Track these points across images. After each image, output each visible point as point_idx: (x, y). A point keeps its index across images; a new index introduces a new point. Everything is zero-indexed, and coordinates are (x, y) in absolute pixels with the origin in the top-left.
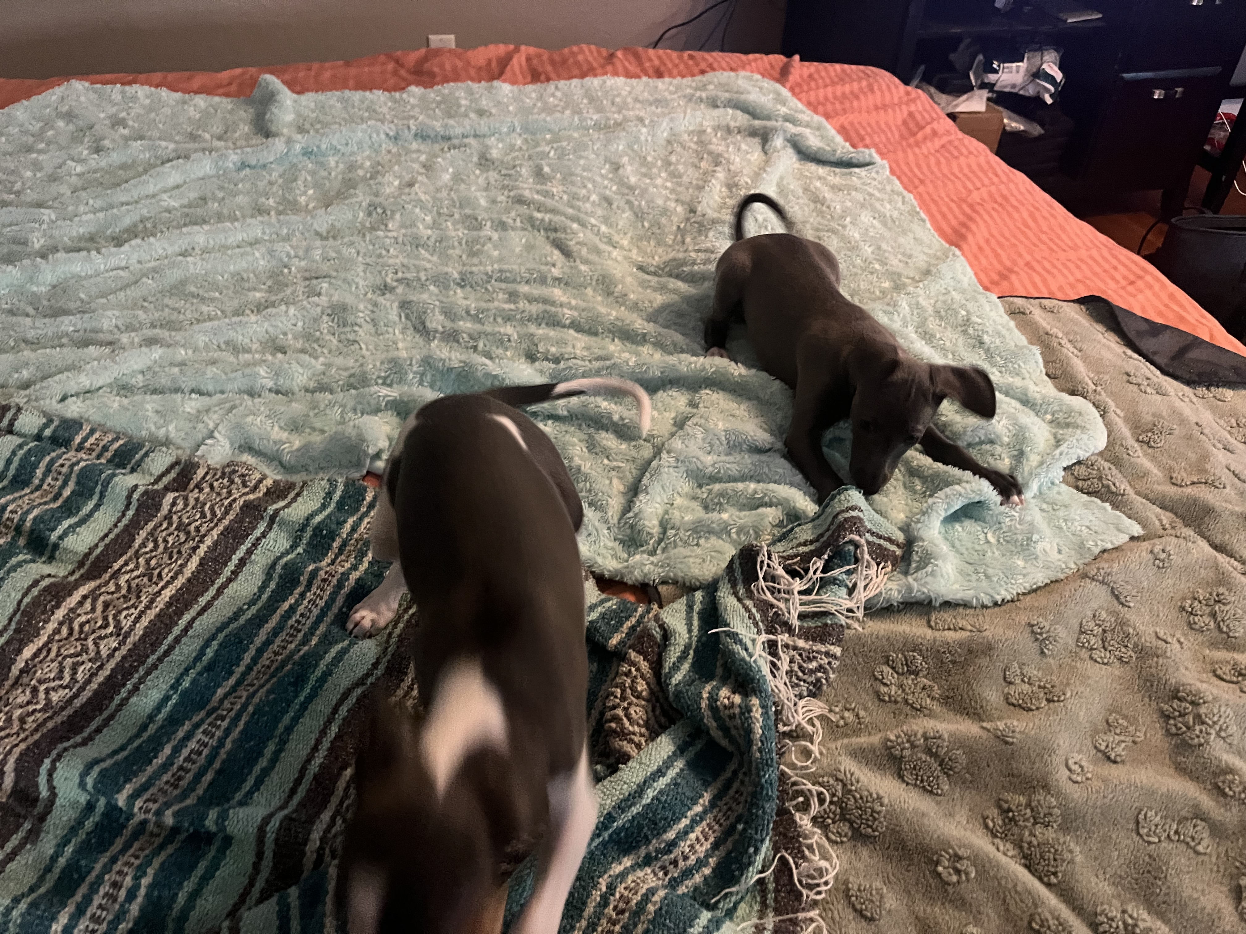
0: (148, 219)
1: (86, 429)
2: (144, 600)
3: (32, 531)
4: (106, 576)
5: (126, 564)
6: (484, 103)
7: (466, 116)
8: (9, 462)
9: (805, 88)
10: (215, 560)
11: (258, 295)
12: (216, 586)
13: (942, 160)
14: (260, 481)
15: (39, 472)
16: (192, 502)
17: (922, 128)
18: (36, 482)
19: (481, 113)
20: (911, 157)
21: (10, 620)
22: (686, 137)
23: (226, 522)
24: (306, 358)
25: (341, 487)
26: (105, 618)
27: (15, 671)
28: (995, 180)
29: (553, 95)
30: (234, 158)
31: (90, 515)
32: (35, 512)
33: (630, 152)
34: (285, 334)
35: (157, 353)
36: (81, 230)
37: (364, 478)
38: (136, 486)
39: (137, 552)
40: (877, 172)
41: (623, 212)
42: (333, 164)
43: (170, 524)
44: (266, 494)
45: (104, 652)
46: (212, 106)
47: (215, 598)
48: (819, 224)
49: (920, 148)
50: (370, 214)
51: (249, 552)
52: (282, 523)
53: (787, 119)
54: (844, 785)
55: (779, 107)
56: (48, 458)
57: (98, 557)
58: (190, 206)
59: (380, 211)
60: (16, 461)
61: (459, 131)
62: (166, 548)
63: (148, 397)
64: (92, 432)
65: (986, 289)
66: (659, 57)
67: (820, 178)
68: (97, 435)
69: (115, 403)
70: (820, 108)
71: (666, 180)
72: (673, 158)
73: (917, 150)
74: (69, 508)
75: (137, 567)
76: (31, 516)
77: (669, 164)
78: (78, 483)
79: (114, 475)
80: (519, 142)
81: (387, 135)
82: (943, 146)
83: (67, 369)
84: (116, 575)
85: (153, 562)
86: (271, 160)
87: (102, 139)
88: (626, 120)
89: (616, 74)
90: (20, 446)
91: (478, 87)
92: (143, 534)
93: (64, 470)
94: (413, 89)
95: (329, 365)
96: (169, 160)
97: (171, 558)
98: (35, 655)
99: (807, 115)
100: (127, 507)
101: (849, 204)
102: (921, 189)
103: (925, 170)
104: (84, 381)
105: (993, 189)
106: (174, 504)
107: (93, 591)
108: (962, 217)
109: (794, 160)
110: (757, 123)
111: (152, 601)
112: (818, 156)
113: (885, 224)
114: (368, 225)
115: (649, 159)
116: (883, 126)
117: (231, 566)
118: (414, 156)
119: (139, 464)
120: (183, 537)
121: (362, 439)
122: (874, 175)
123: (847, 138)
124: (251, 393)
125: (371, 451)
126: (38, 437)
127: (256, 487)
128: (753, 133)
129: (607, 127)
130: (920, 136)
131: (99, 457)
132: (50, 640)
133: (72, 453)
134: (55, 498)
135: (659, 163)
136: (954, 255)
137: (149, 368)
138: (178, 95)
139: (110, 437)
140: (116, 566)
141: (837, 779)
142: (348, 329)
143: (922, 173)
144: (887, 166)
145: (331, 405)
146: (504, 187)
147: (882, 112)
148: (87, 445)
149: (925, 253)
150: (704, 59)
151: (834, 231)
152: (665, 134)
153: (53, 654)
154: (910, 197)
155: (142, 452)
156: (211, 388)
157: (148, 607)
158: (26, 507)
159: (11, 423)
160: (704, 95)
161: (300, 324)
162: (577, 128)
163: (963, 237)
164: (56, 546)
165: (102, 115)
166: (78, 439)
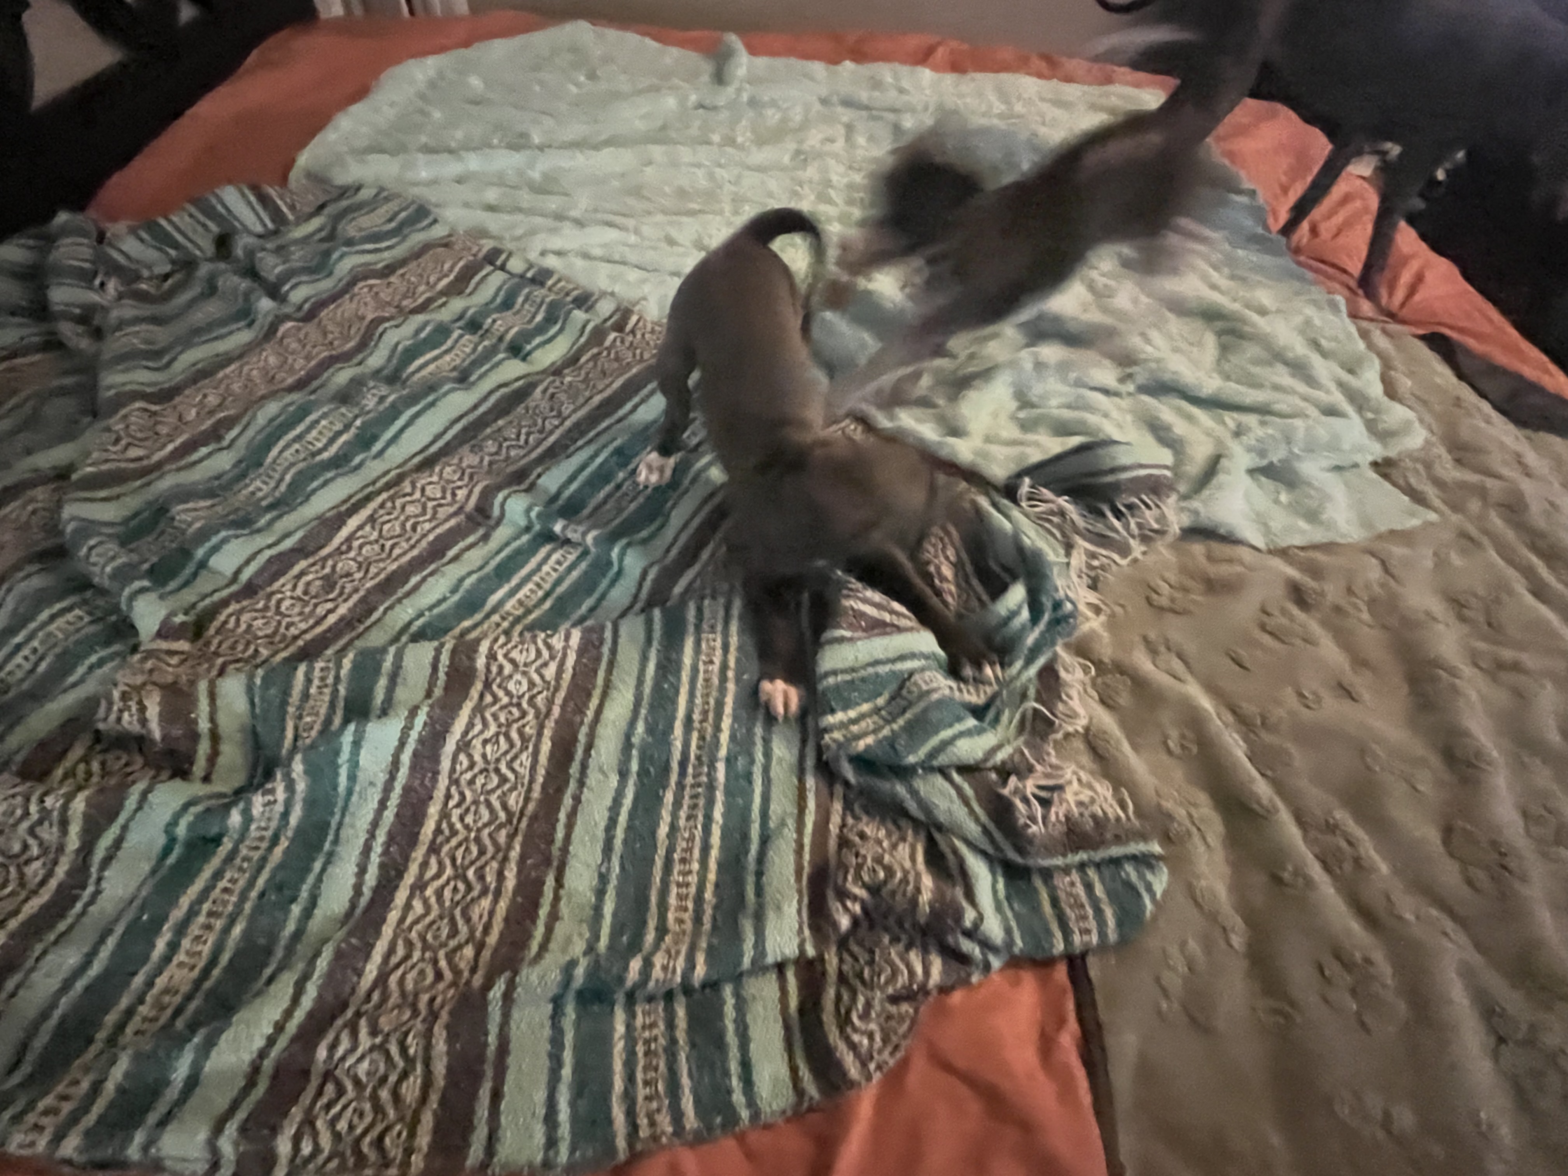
1: (556, 276)
2: (581, 399)
3: (512, 341)
7: (888, 91)
8: (499, 290)
15: (520, 300)
16: (627, 343)
18: (518, 307)
19: (901, 90)
26: (552, 406)
29: (967, 84)
31: (552, 339)
32: (515, 329)
35: (614, 233)
36: (571, 136)
38: (589, 322)
39: (581, 366)
42: (770, 114)
43: (609, 354)
46: (683, 57)
50: (794, 158)
56: (526, 293)
58: (655, 130)
59: (802, 156)
60: (505, 289)
61: (879, 103)
62: (602, 369)
63: (602, 265)
64: (560, 280)
68: (562, 283)
69: (579, 264)
74: (540, 330)
75: (578, 375)
76: (512, 332)
78: (548, 312)
79: (574, 310)
81: (819, 98)
83: (547, 233)
85: (591, 376)
86: (722, 104)
87: (596, 70)
90: (508, 280)
92: (589, 356)
93: (538, 301)
94: (847, 63)
96: (643, 92)
97: (604, 375)
100: (581, 335)
104: (560, 244)
106: (614, 340)
111: (586, 401)
119: (592, 307)
126: (521, 276)
131: (564, 297)
133: (545, 291)
134: (529, 322)
138: (659, 45)
139: (572, 286)
148: (555, 288)
155: (594, 301)
157: (583, 405)
158: (509, 324)
159: (504, 263)
164: (528, 354)
165: (598, 52)
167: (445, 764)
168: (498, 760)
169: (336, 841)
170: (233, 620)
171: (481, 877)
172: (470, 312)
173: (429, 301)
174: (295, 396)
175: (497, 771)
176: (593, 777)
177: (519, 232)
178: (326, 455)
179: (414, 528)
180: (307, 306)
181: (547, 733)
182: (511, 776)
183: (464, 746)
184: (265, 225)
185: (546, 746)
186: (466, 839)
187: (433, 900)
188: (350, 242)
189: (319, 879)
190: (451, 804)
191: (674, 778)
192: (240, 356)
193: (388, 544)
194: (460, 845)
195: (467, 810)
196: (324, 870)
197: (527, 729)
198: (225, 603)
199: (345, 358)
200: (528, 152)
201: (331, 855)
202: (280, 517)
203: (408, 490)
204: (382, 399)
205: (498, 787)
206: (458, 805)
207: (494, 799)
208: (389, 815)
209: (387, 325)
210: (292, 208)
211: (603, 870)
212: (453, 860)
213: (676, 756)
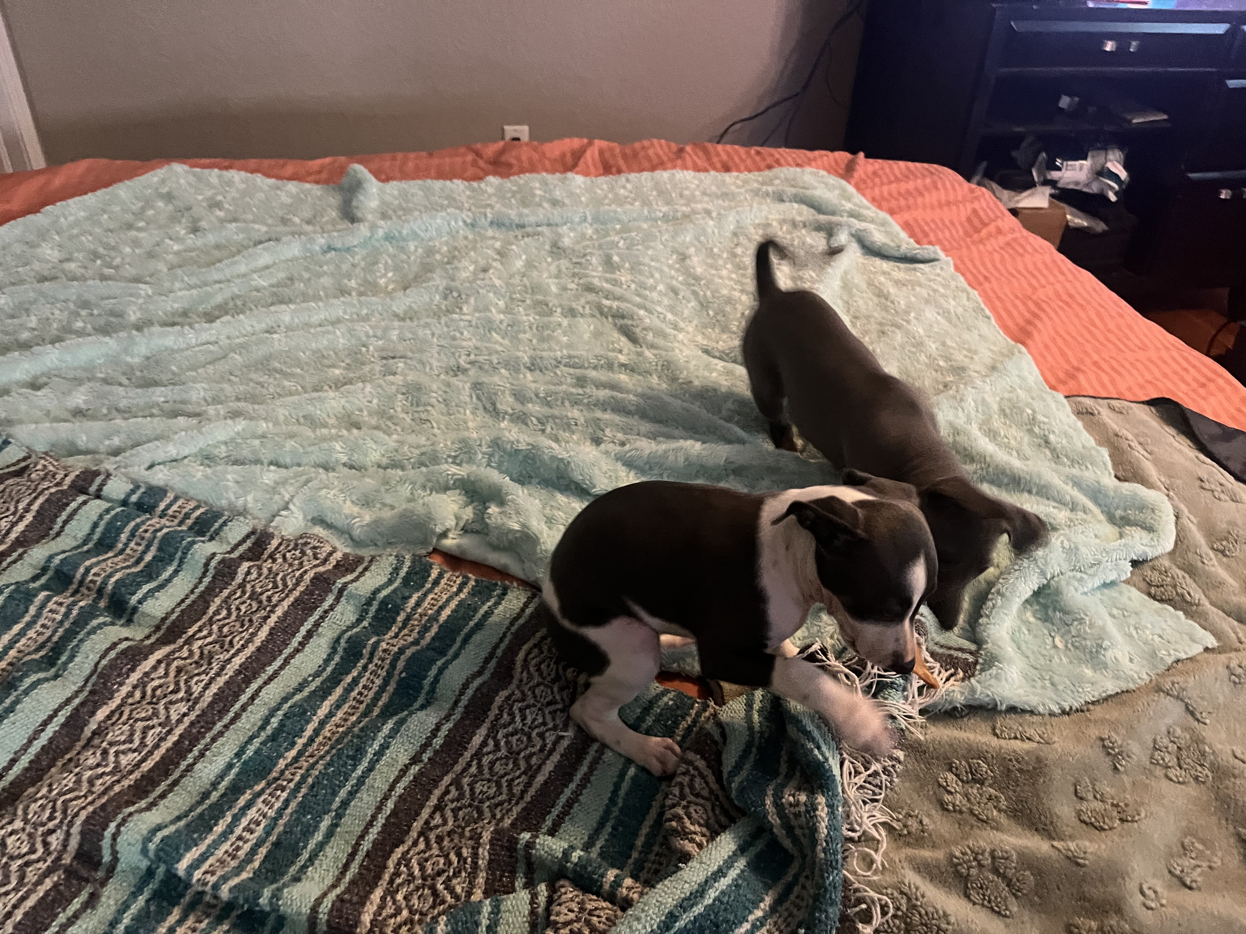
0: (239, 297)
1: (171, 496)
2: (215, 667)
3: (113, 595)
4: (181, 641)
5: (200, 630)
6: (558, 194)
7: (540, 205)
8: (95, 525)
9: (870, 184)
10: (284, 631)
11: (337, 372)
12: (283, 656)
13: (1006, 256)
14: (330, 554)
15: (123, 537)
16: (265, 571)
17: (986, 225)
18: (120, 546)
19: (555, 203)
20: (975, 254)
21: (87, 681)
22: (752, 230)
23: (296, 593)
24: (381, 434)
25: (408, 563)
26: (177, 683)
27: (87, 732)
28: (1061, 278)
29: (624, 187)
30: (321, 241)
31: (169, 580)
32: (118, 576)
33: (697, 243)
34: (361, 410)
35: (240, 425)
36: (176, 306)
37: (429, 554)
38: (214, 554)
39: (211, 618)
40: (942, 269)
41: (689, 301)
42: (412, 248)
43: (244, 593)
44: (335, 567)
45: (174, 717)
46: (302, 192)
47: (281, 668)
48: (883, 318)
49: (984, 245)
50: (445, 297)
51: (317, 625)
52: (351, 596)
53: (852, 215)
54: (909, 899)
55: (844, 202)
56: (133, 524)
57: (174, 623)
58: (278, 285)
59: (455, 294)
60: (103, 523)
61: (532, 219)
62: (238, 616)
63: (230, 468)
64: (176, 499)
65: (1052, 388)
66: (728, 154)
67: (884, 273)
68: (179, 503)
69: (199, 472)
70: (884, 204)
71: (732, 272)
72: (739, 251)
73: (981, 247)
74: (150, 573)
75: (210, 634)
76: (113, 580)
77: (735, 255)
78: (160, 549)
79: (194, 543)
80: (590, 231)
81: (464, 222)
82: (1008, 244)
83: (157, 439)
84: (189, 641)
85: (225, 630)
86: (355, 243)
87: (199, 220)
88: (694, 212)
89: (685, 167)
90: (107, 511)
91: (553, 179)
92: (218, 601)
93: (147, 535)
94: (491, 179)
95: (401, 443)
96: (261, 242)
97: (242, 626)
98: (109, 717)
99: (871, 211)
100: (204, 574)
101: (913, 299)
102: (987, 285)
103: (989, 266)
104: (172, 451)
105: (1058, 287)
106: (248, 573)
107: (167, 656)
108: (1027, 315)
109: (859, 254)
110: (822, 218)
111: (222, 668)
112: (883, 252)
113: (950, 321)
114: (443, 307)
115: (716, 250)
116: (947, 222)
117: (299, 637)
118: (490, 242)
119: (217, 532)
120: (255, 605)
121: (429, 518)
122: (938, 271)
123: (912, 235)
124: (326, 467)
125: (439, 530)
126: (124, 503)
127: (326, 560)
128: (819, 228)
129: (675, 219)
130: (984, 232)
131: (181, 523)
132: (123, 704)
133: (155, 520)
134: (138, 562)
135: (725, 255)
136: (1020, 352)
137: (233, 440)
138: (272, 181)
139: (192, 504)
140: (191, 632)
141: (902, 893)
142: (421, 409)
143: (986, 269)
144: (951, 262)
145: (402, 481)
146: (574, 275)
147: (946, 209)
148: (170, 512)
149: (991, 350)
150: (772, 155)
151: (899, 327)
152: (732, 227)
153: (125, 717)
154: (974, 294)
155: (221, 521)
156: (288, 460)
157: (218, 674)
158: (109, 570)
159: (100, 489)
160: (770, 189)
161: (375, 401)
162: (646, 219)
163: (1029, 335)
164: (135, 610)
165: (200, 198)
166: (162, 506)
172: (57, 562)
177: (116, 443)
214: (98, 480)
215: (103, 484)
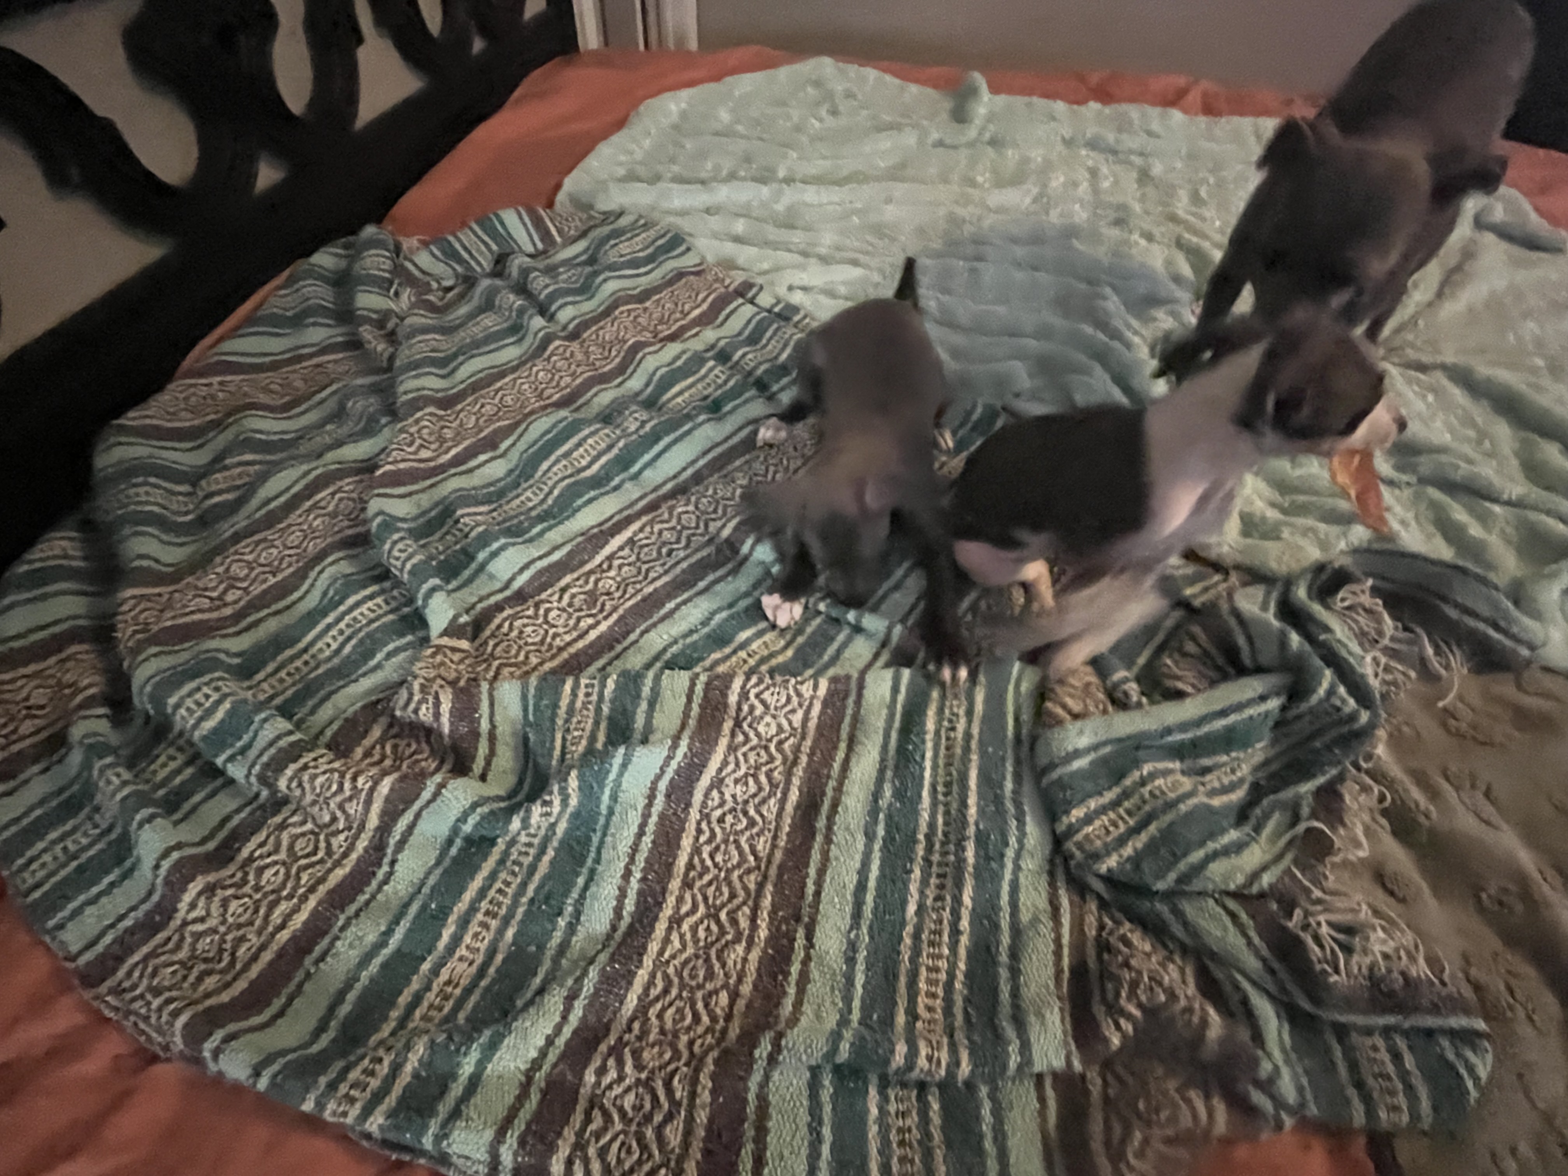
1: (802, 313)
8: (748, 322)
15: (767, 335)
18: (765, 341)
29: (1222, 129)
56: (774, 328)
58: (894, 167)
60: (754, 322)
64: (805, 317)
68: (807, 321)
76: (760, 367)
83: (794, 269)
87: (838, 105)
90: (757, 314)
91: (1152, 111)
94: (1092, 104)
95: (985, 311)
96: (885, 129)
104: (806, 280)
126: (769, 311)
133: (790, 328)
146: (1160, 203)
159: (754, 297)
166: (796, 318)
167: (698, 797)
168: (746, 802)
169: (598, 861)
170: (507, 624)
171: (734, 922)
172: (722, 343)
173: (683, 329)
174: (563, 413)
175: (745, 813)
176: (839, 836)
177: (766, 266)
178: (588, 473)
179: (669, 554)
180: (571, 326)
181: (796, 781)
182: (758, 819)
183: (718, 783)
184: (534, 245)
185: (794, 796)
186: (716, 878)
187: (688, 936)
188: (612, 267)
189: (582, 896)
190: (702, 839)
191: (920, 850)
192: (515, 369)
193: (645, 567)
194: (710, 883)
195: (717, 848)
196: (586, 887)
197: (776, 774)
198: (499, 607)
199: (604, 379)
200: (775, 186)
201: (592, 872)
202: (550, 528)
203: (666, 516)
204: (643, 423)
205: (746, 829)
206: (709, 841)
207: (743, 840)
208: (647, 841)
209: (647, 350)
210: (560, 231)
211: (852, 935)
212: (705, 899)
213: (923, 828)
214: (754, 290)
215: (757, 294)
